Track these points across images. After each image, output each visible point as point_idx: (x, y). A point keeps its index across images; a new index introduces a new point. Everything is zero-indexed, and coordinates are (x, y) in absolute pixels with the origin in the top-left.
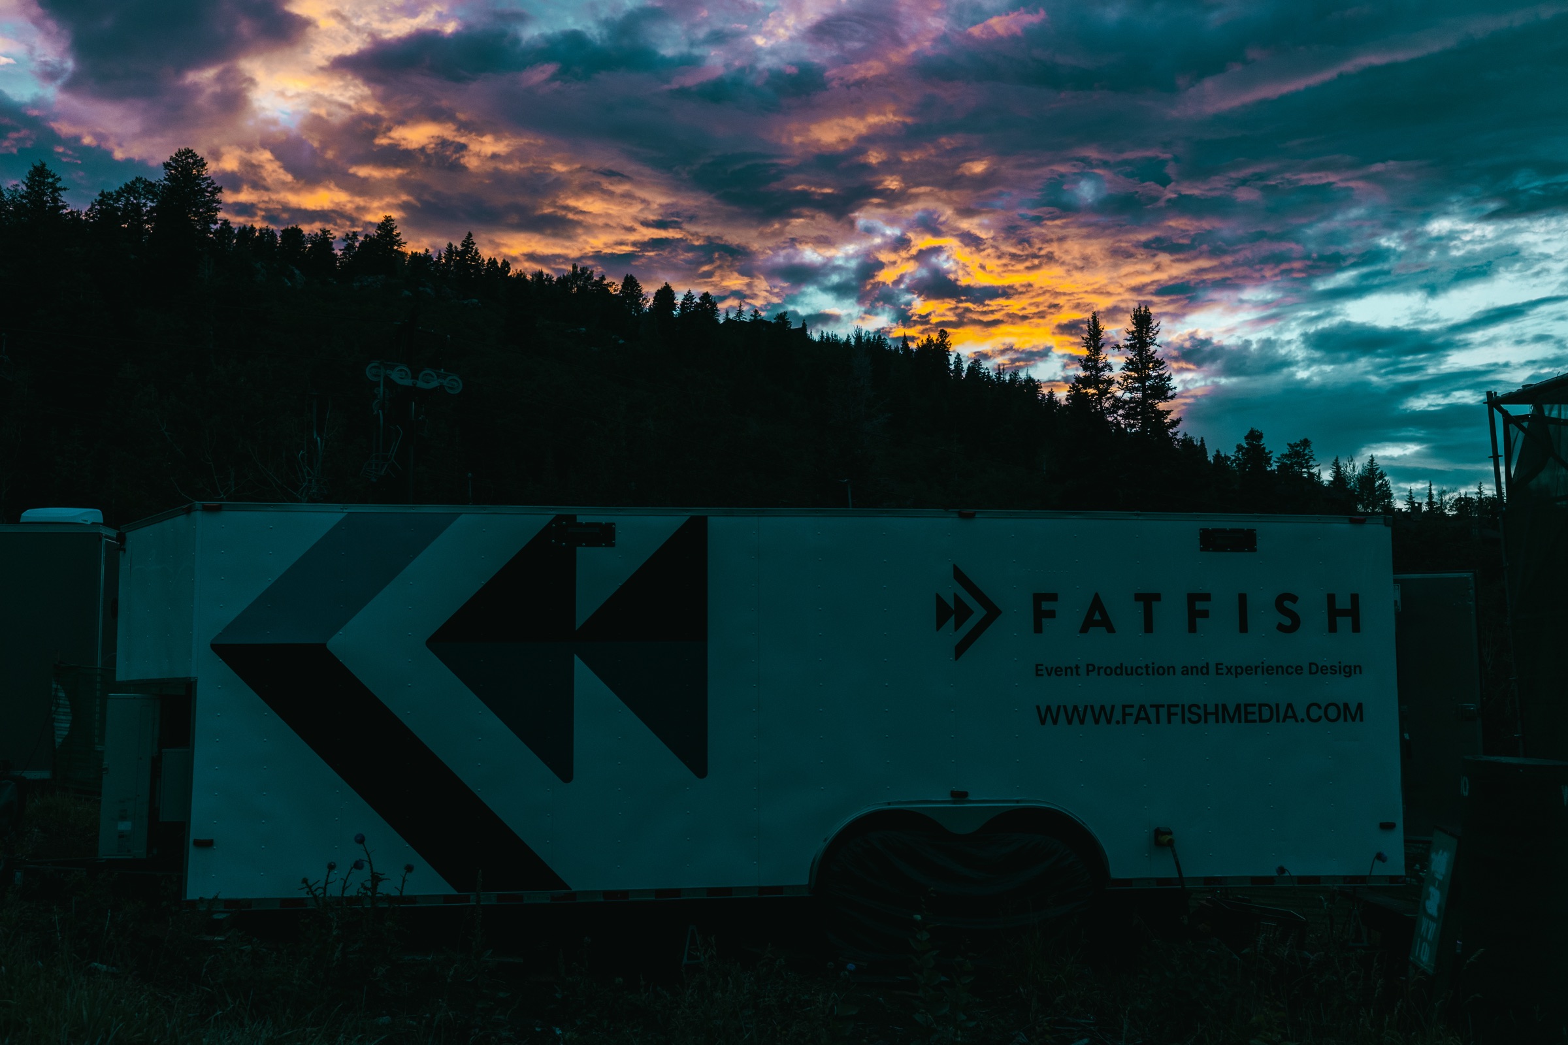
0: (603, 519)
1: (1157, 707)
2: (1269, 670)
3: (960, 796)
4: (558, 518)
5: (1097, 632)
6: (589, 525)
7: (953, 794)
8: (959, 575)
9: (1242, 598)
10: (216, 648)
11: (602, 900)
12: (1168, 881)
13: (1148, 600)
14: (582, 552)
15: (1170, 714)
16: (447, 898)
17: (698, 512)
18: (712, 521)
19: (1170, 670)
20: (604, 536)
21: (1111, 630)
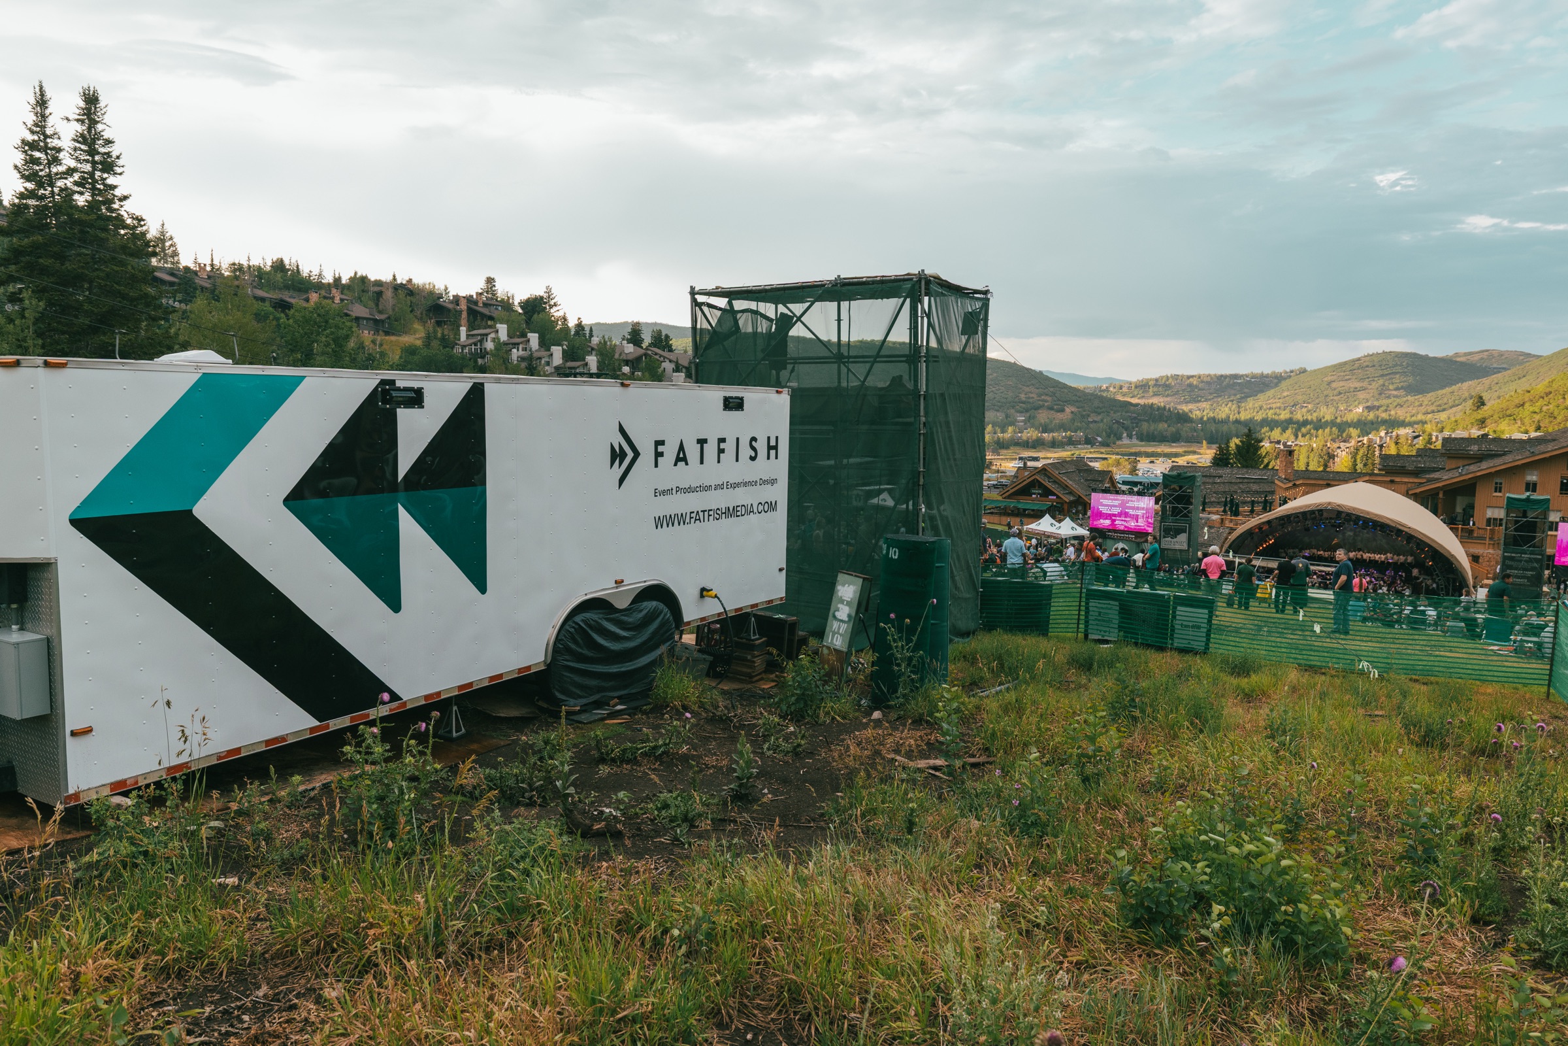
0: (415, 385)
1: (703, 511)
2: (746, 484)
3: (619, 583)
4: (383, 382)
5: (681, 464)
6: (406, 389)
7: (616, 582)
8: (622, 430)
9: (738, 439)
10: (75, 522)
11: (424, 703)
12: (719, 614)
13: (702, 442)
14: (403, 414)
15: (709, 515)
16: (312, 730)
17: (479, 377)
18: (488, 388)
19: (707, 488)
20: (415, 399)
21: (687, 464)
